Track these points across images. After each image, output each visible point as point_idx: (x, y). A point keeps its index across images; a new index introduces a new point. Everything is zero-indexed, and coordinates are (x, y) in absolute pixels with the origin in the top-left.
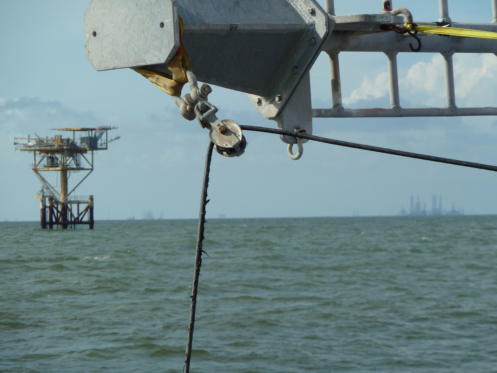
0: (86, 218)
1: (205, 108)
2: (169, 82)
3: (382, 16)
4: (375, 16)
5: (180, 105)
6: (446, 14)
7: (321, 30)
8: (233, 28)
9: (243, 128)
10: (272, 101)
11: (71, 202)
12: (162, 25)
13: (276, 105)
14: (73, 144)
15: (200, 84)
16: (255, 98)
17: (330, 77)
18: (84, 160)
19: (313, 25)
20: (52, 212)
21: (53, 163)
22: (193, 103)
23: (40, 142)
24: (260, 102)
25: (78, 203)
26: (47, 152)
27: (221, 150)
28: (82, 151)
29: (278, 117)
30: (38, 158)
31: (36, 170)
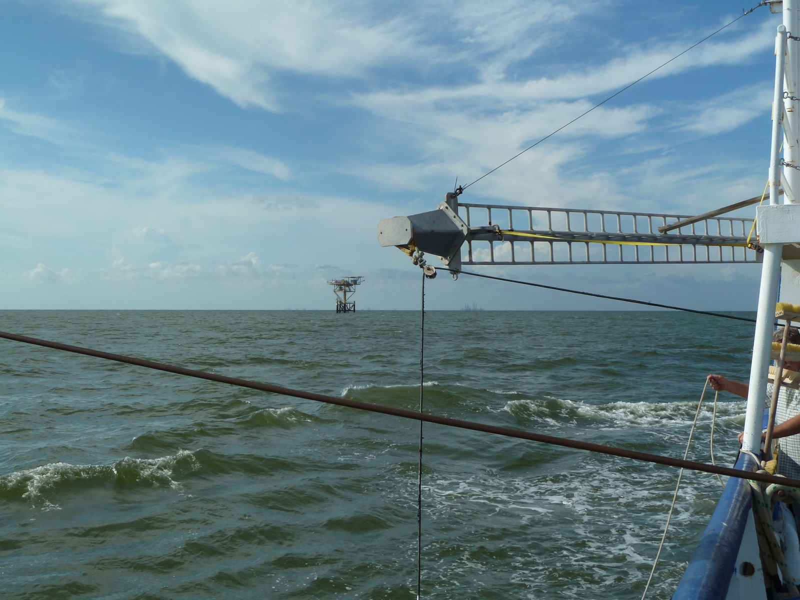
0: (352, 309)
1: (422, 261)
2: (409, 251)
3: (488, 227)
4: (485, 227)
5: (412, 260)
6: (511, 226)
7: (465, 233)
8: (432, 231)
9: (435, 268)
10: (447, 259)
11: (347, 303)
12: (406, 230)
13: (448, 260)
14: (348, 282)
15: (420, 252)
16: (440, 257)
17: (468, 250)
18: (352, 288)
19: (462, 230)
20: (340, 307)
21: (341, 289)
22: (417, 259)
23: (336, 281)
24: (442, 259)
25: (350, 303)
26: (339, 285)
27: (427, 276)
28: (352, 285)
29: (449, 265)
30: (336, 287)
31: (335, 292)
